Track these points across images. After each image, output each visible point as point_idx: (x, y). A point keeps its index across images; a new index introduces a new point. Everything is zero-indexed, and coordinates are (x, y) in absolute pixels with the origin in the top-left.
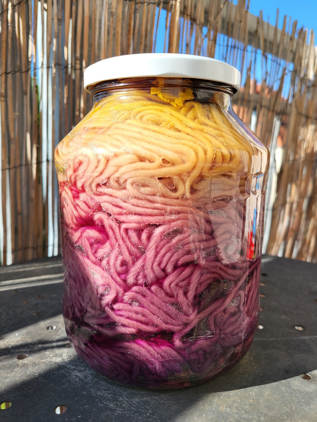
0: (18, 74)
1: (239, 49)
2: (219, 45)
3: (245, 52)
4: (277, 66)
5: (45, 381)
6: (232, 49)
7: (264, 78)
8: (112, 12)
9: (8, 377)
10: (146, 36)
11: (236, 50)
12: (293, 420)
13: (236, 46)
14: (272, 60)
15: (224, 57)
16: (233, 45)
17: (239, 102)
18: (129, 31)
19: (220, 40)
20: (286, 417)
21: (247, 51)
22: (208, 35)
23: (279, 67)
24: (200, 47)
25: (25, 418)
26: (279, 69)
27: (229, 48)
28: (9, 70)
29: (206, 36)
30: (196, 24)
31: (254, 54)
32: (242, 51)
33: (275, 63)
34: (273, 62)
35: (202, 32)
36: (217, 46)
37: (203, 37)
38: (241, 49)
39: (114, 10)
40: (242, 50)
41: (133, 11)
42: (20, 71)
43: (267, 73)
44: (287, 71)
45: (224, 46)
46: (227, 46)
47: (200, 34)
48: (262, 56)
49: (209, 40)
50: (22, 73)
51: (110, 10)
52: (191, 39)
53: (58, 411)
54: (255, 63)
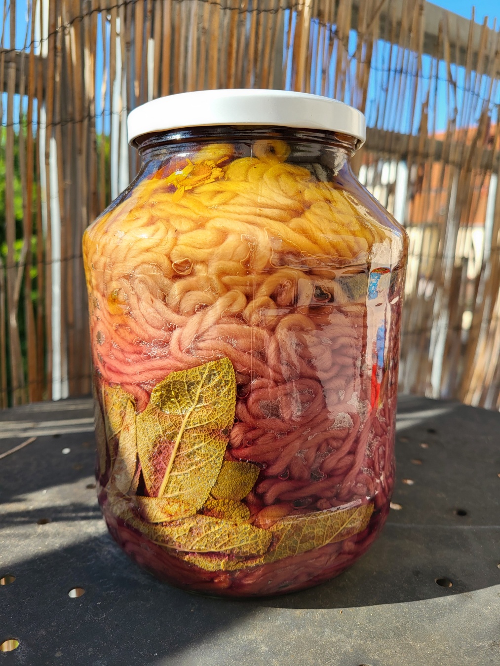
0: (69, 125)
1: (409, 75)
2: (376, 69)
3: (419, 79)
4: (472, 98)
5: (65, 555)
6: (398, 75)
7: (452, 117)
8: (203, 28)
9: (20, 545)
10: (256, 60)
11: (403, 75)
12: (400, 640)
13: (404, 70)
14: (465, 89)
15: (384, 87)
16: (399, 68)
17: (409, 157)
18: (229, 54)
19: (376, 61)
20: (392, 634)
21: (422, 76)
22: (357, 54)
23: (477, 100)
24: (344, 73)
25: (28, 599)
26: (477, 103)
27: (392, 73)
28: (58, 119)
29: (354, 56)
30: (338, 38)
31: (433, 81)
32: (413, 78)
33: (471, 93)
34: (466, 93)
35: (347, 51)
36: (372, 72)
37: (349, 58)
38: (411, 75)
39: (206, 25)
40: (414, 76)
41: (236, 23)
42: (73, 120)
43: (456, 110)
44: (491, 106)
45: (383, 70)
46: (389, 70)
47: (344, 54)
48: (447, 82)
49: (359, 61)
50: (74, 123)
51: (201, 25)
52: (329, 62)
53: (73, 594)
54: (436, 95)
